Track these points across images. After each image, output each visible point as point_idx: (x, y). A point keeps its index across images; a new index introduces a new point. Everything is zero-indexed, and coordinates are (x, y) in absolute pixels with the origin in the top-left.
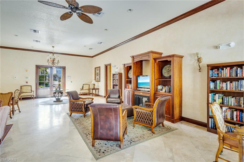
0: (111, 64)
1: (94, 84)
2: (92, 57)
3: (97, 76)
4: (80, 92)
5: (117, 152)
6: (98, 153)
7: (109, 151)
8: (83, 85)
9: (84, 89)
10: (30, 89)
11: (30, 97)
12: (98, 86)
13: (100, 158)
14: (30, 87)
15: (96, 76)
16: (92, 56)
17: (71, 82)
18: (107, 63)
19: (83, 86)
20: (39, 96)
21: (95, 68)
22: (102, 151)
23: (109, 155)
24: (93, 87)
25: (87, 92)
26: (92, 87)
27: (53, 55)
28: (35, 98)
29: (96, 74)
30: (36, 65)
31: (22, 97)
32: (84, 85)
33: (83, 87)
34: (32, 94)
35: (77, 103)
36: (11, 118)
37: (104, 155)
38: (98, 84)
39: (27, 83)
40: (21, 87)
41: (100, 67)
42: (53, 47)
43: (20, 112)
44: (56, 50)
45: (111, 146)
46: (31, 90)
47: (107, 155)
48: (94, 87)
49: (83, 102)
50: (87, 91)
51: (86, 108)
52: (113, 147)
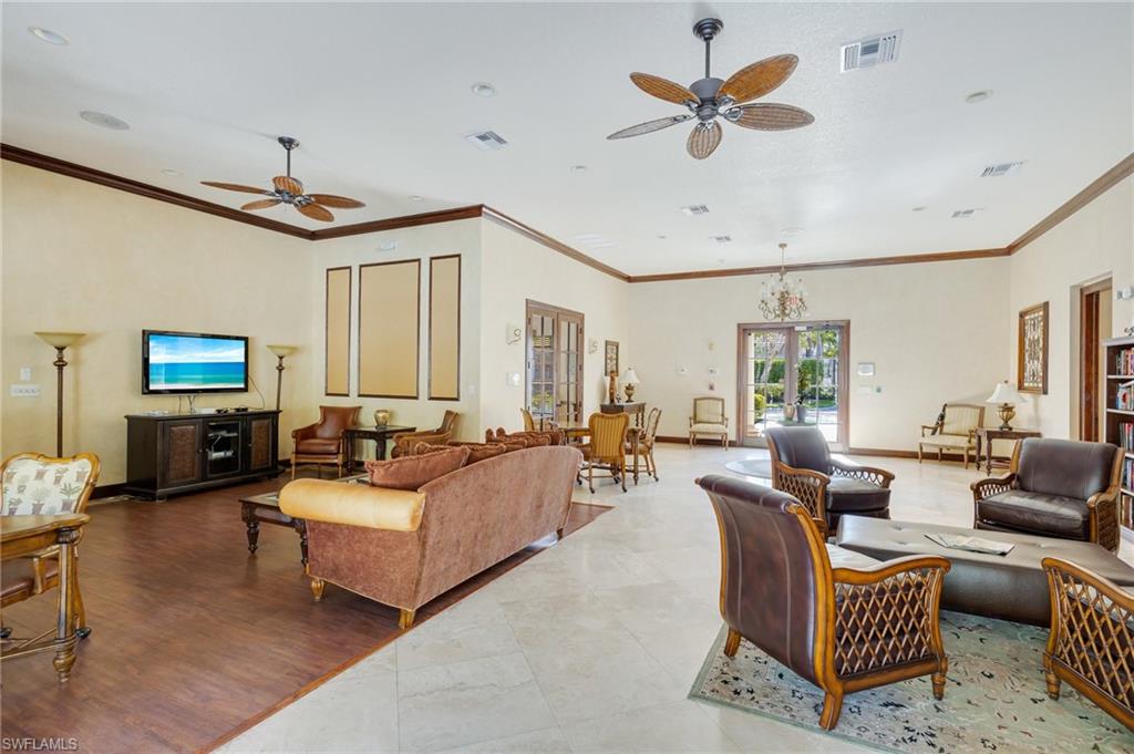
0: (1110, 280)
1: (1007, 408)
2: (1009, 250)
3: (1030, 358)
4: (925, 440)
5: (789, 727)
6: (719, 681)
7: (763, 701)
8: (944, 410)
9: (945, 429)
10: (720, 412)
11: (720, 438)
12: (1038, 420)
13: (707, 699)
14: (720, 403)
15: (1027, 359)
16: (1005, 246)
17: (879, 390)
18: (1088, 277)
19: (941, 411)
20: (747, 442)
21: (1022, 315)
22: (742, 685)
23: (747, 710)
24: (1002, 423)
25: (962, 448)
26: (994, 422)
27: (781, 280)
28: (732, 444)
29: (1027, 347)
30: (739, 325)
31: (698, 436)
32: (947, 410)
33: (942, 417)
34: (721, 428)
35: (803, 484)
36: (625, 491)
37: (729, 701)
38: (1036, 407)
39: (711, 388)
40: (695, 400)
41: (1046, 305)
42: (783, 246)
43: (657, 480)
44: (793, 256)
45: (794, 692)
46: (723, 415)
47: (736, 707)
48: (1006, 422)
49: (818, 481)
50: (963, 442)
51: (831, 511)
52: (797, 699)
